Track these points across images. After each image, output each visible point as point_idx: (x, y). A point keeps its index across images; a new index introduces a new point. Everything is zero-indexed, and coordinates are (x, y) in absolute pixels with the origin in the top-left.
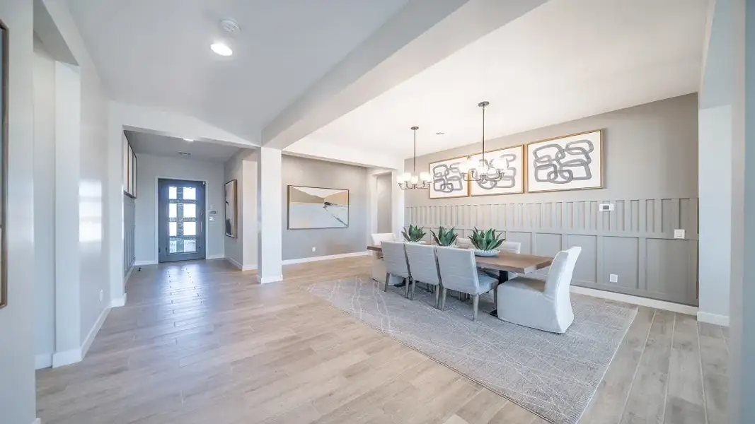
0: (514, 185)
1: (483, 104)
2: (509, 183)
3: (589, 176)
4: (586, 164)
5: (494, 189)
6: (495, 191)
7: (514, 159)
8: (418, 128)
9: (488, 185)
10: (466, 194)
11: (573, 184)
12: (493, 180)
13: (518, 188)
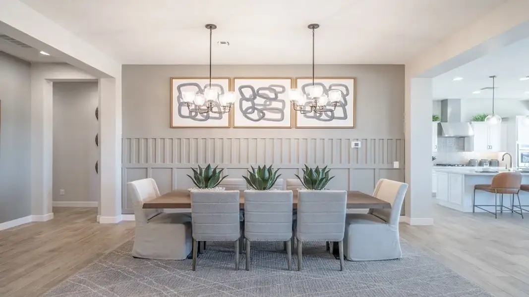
0: (282, 119)
1: (313, 27)
2: (278, 116)
3: (345, 117)
4: (344, 106)
5: (262, 121)
6: (262, 123)
7: (283, 91)
8: (215, 27)
9: (255, 115)
10: (227, 125)
11: (334, 123)
12: (261, 111)
13: (287, 123)
